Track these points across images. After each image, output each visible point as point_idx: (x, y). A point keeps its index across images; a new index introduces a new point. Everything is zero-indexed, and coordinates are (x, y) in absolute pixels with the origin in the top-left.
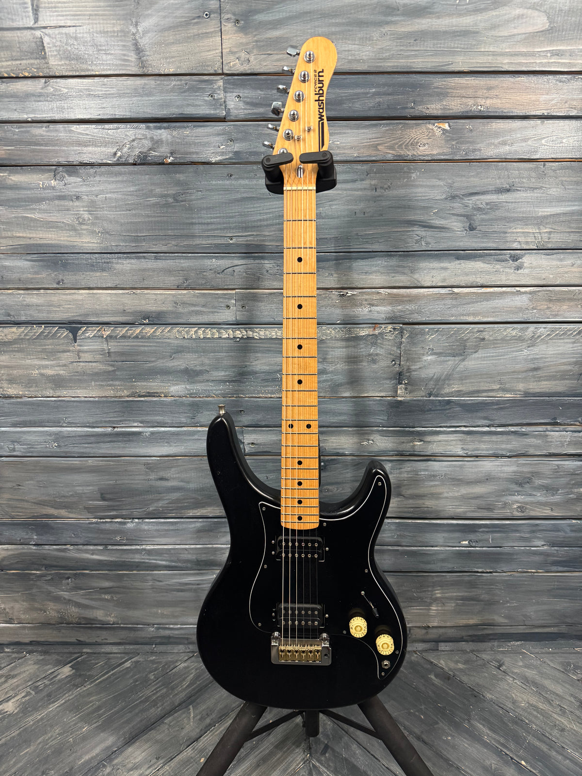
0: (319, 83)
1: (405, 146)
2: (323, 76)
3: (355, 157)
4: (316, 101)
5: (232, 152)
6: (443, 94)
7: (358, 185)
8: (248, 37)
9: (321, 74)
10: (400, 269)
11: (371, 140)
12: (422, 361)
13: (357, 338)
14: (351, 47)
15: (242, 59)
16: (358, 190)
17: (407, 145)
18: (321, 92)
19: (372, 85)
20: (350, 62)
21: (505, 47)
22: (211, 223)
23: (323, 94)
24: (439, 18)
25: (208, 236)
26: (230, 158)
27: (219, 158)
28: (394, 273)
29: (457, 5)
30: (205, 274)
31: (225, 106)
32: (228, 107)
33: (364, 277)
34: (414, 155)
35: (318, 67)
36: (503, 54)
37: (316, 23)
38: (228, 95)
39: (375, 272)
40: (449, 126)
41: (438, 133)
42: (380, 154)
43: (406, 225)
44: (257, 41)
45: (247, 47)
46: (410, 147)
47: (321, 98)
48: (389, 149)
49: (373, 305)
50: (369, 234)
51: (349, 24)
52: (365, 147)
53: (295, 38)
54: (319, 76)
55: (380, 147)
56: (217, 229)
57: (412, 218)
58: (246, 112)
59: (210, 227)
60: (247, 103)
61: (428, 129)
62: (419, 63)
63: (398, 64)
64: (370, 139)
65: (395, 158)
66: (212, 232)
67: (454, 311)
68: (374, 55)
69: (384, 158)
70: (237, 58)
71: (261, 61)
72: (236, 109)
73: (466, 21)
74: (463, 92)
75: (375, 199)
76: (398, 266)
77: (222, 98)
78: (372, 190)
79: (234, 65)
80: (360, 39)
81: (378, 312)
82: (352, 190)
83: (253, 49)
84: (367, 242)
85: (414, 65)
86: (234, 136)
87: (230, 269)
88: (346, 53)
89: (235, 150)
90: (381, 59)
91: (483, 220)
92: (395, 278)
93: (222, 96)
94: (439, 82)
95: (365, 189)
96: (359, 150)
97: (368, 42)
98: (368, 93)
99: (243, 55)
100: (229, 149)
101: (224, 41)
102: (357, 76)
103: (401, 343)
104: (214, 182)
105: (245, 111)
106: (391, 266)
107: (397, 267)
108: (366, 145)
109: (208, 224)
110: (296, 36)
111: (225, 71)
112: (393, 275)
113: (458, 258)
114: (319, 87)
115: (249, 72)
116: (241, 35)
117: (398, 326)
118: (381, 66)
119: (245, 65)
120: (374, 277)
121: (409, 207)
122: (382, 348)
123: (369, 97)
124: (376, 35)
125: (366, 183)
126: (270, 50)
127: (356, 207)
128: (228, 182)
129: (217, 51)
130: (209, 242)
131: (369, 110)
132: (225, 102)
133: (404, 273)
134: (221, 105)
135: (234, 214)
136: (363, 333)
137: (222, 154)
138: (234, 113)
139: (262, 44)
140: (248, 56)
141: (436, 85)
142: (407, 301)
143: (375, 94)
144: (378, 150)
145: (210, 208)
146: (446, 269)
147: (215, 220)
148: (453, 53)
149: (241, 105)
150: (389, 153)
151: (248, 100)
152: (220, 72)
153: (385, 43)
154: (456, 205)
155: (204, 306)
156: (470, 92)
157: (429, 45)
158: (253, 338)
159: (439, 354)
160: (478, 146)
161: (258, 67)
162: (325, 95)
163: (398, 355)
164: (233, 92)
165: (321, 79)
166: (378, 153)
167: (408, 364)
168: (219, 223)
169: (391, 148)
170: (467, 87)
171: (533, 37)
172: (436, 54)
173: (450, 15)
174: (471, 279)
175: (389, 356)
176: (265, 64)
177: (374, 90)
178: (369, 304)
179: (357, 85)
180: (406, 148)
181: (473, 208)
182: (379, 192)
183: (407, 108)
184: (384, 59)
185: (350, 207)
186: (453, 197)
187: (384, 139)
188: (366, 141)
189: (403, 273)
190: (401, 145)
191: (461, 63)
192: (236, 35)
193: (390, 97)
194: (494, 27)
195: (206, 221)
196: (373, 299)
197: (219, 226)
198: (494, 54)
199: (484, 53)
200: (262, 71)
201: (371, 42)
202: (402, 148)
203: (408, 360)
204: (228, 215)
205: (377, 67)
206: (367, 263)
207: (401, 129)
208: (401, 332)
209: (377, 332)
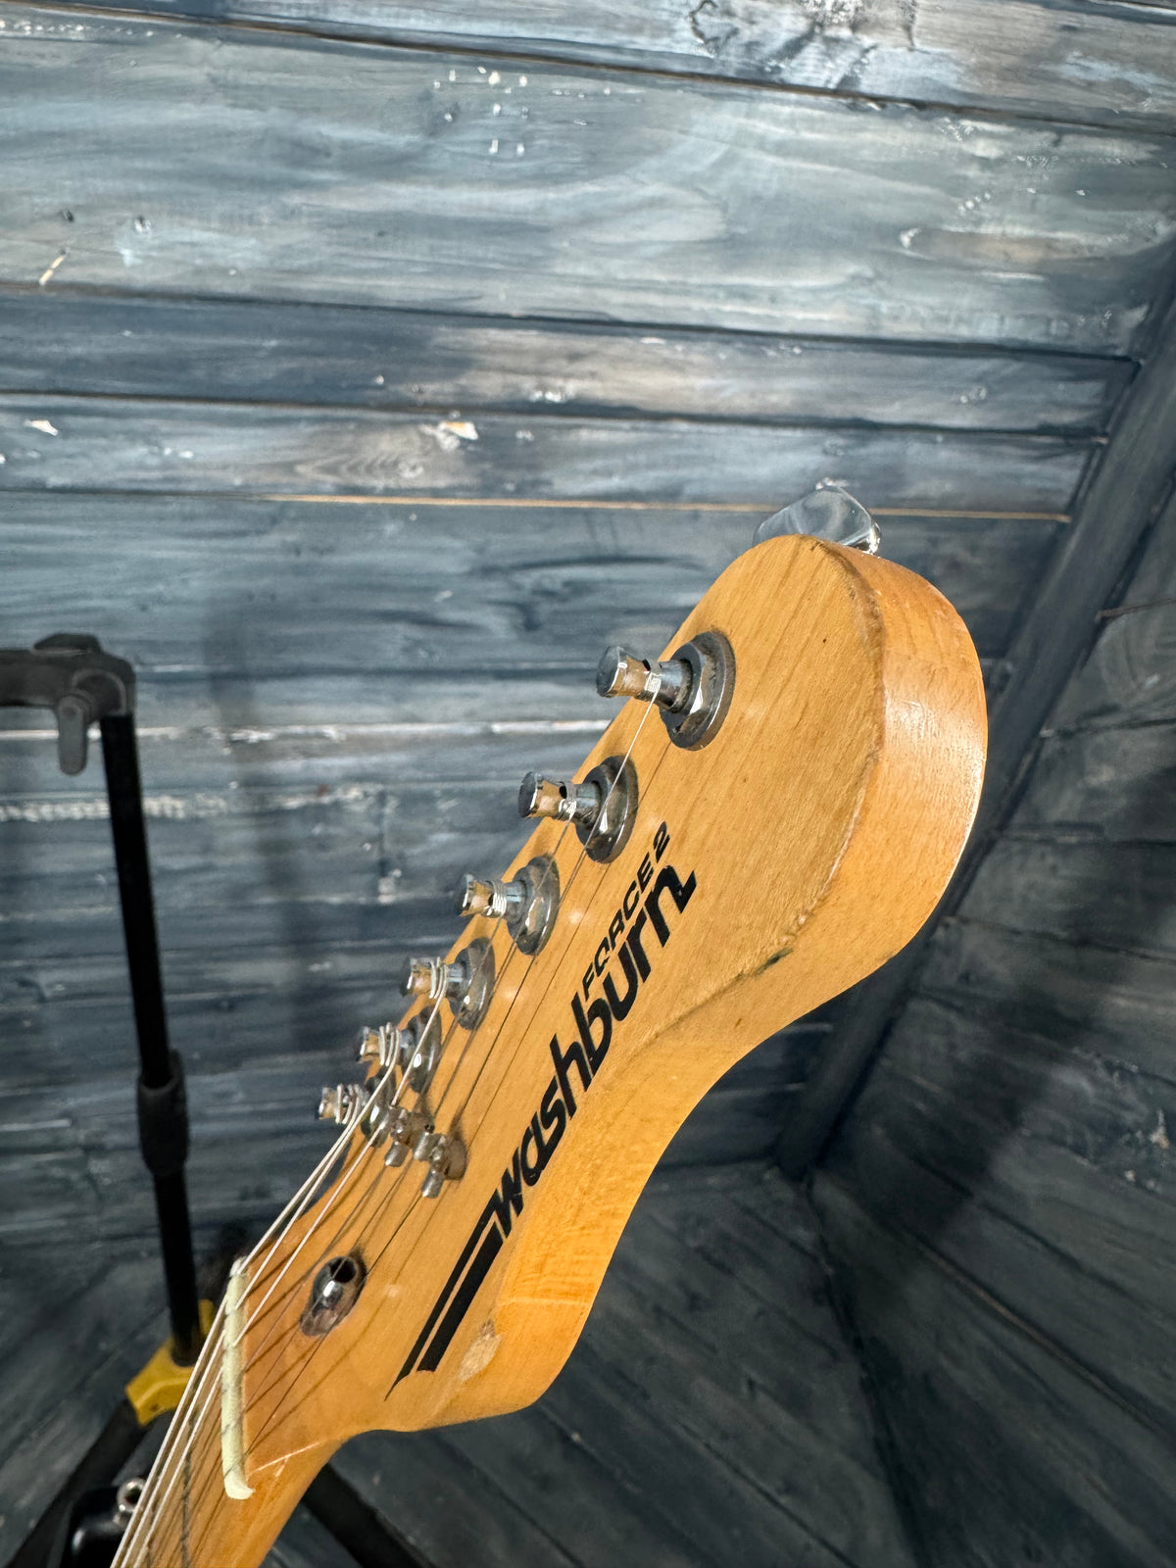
1: (367, 468)
3: (238, 487)
6: (459, 363)
7: (252, 542)
11: (277, 453)
12: (427, 843)
13: (281, 813)
14: (197, 235)
16: (253, 551)
17: (370, 467)
19: (268, 331)
20: (199, 271)
21: (617, 268)
24: (442, 184)
28: (356, 702)
29: (495, 158)
33: (286, 708)
34: (390, 489)
36: (611, 283)
37: (87, 166)
39: (312, 701)
40: (477, 430)
41: (449, 444)
42: (303, 480)
43: (379, 619)
46: (379, 471)
48: (325, 472)
49: (312, 756)
50: (290, 635)
51: (183, 176)
52: (260, 467)
53: (25, 199)
57: (392, 606)
61: (422, 435)
62: (394, 289)
63: (336, 288)
64: (272, 450)
65: (342, 490)
67: (494, 763)
68: (266, 259)
69: (314, 490)
73: (519, 200)
74: (508, 361)
75: (299, 571)
76: (366, 691)
78: (289, 552)
80: (223, 217)
81: (326, 768)
85: (379, 293)
88: (188, 250)
90: (289, 272)
91: (556, 613)
94: (447, 336)
95: (270, 550)
96: (244, 473)
97: (246, 228)
98: (255, 349)
102: (223, 308)
103: (381, 816)
106: (349, 691)
107: (361, 691)
108: (262, 464)
112: (355, 705)
113: (502, 675)
117: (373, 788)
120: (312, 709)
121: (382, 588)
122: (341, 826)
123: (264, 358)
124: (265, 213)
125: (273, 540)
127: (250, 584)
133: (380, 703)
136: (293, 803)
141: (440, 340)
143: (276, 353)
144: (297, 475)
146: (474, 696)
148: (483, 273)
150: (325, 480)
153: (298, 235)
154: (493, 585)
156: (528, 363)
157: (419, 249)
158: (24, 821)
159: (465, 831)
160: (546, 475)
163: (379, 834)
166: (297, 478)
167: (399, 847)
169: (331, 470)
170: (518, 351)
171: (681, 253)
172: (436, 271)
173: (473, 181)
174: (530, 711)
175: (357, 837)
177: (273, 343)
178: (304, 755)
179: (224, 329)
180: (369, 473)
181: (535, 592)
182: (309, 558)
183: (367, 387)
184: (298, 273)
185: (234, 584)
186: (487, 571)
187: (311, 451)
188: (262, 454)
190: (354, 466)
191: (502, 295)
193: (321, 362)
194: (588, 220)
196: (311, 747)
198: (588, 283)
199: (562, 279)
201: (255, 228)
202: (358, 473)
203: (398, 841)
205: (279, 289)
207: (353, 432)
208: (382, 798)
209: (326, 799)
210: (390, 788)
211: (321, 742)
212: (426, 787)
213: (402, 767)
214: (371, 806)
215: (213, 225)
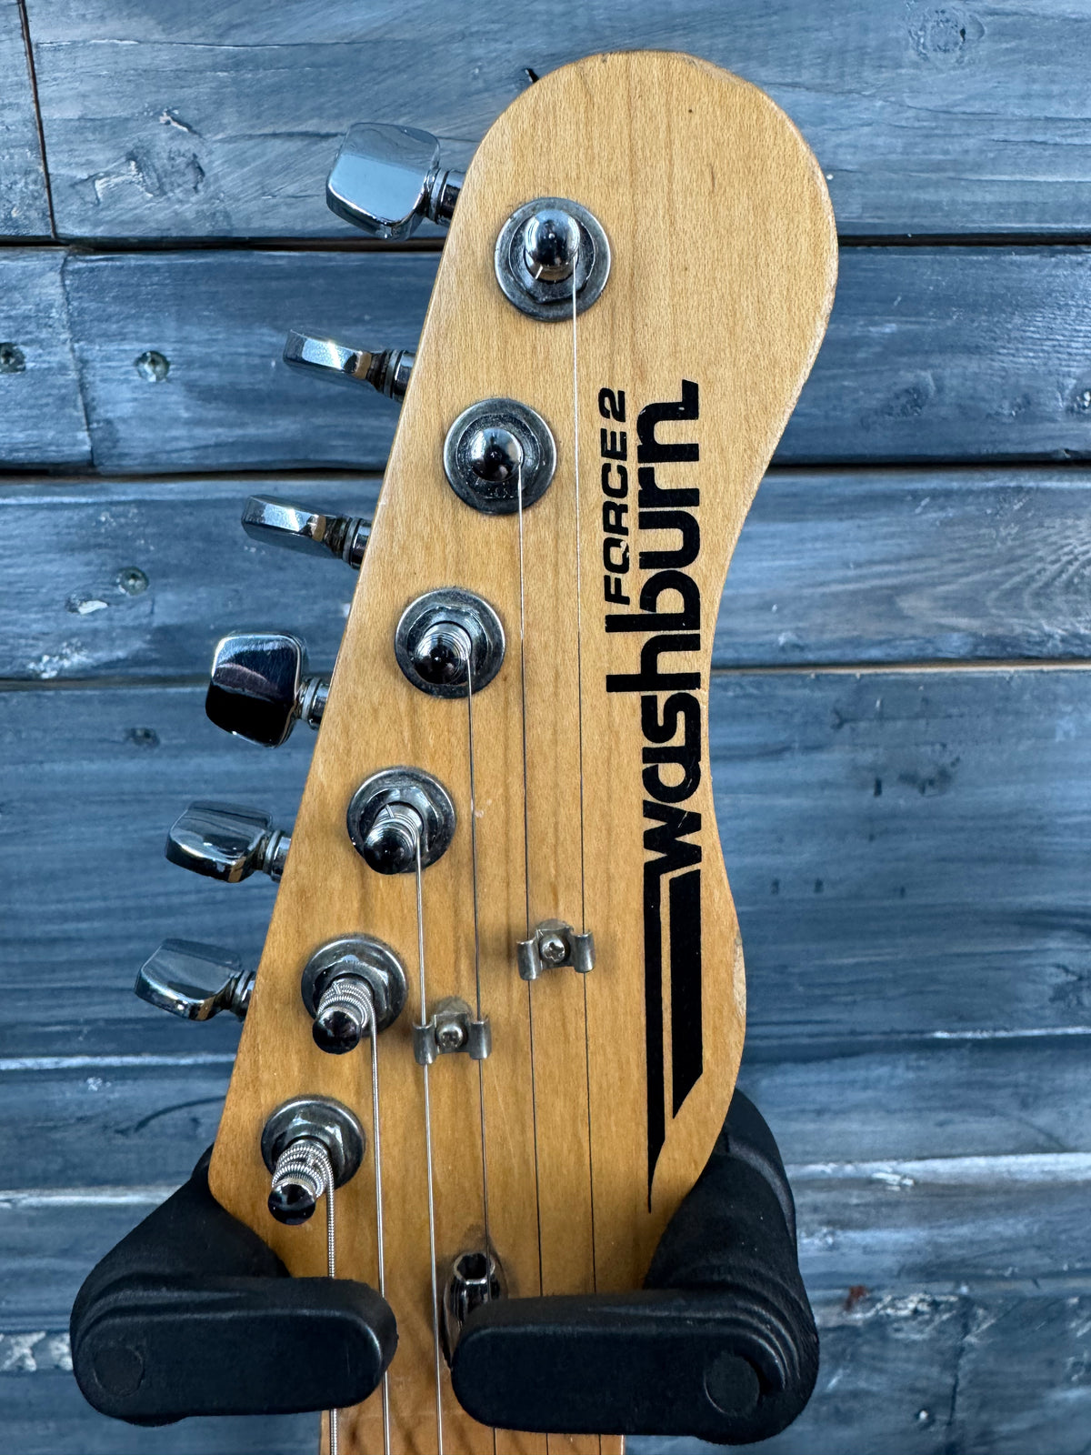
0: (646, 522)
1: (1037, 594)
2: (688, 453)
3: (783, 649)
4: (616, 683)
5: (138, 629)
7: (795, 769)
8: (184, 35)
9: (666, 432)
10: (975, 1095)
11: (864, 571)
12: (1042, 1406)
15: (161, 162)
16: (790, 789)
17: (1044, 593)
18: (670, 602)
22: (68, 940)
23: (691, 615)
25: (55, 993)
26: (136, 660)
27: (77, 659)
28: (946, 1109)
30: (57, 1136)
31: (89, 409)
32: (101, 412)
33: (811, 1127)
34: (1077, 636)
35: (641, 374)
38: (95, 351)
39: (858, 1107)
42: (909, 631)
43: (1015, 929)
44: (236, 64)
45: (181, 93)
46: (1059, 601)
47: (669, 663)
48: (955, 608)
49: (846, 1225)
50: (840, 969)
53: (457, 48)
54: (652, 451)
55: (907, 603)
56: (102, 962)
57: (1047, 900)
58: (206, 435)
59: (61, 954)
60: (205, 394)
63: (1031, 196)
64: (858, 565)
65: (982, 650)
66: (77, 974)
68: (899, 143)
69: (930, 651)
70: (131, 157)
71: (266, 171)
72: (148, 421)
75: (875, 827)
76: (969, 1085)
77: (63, 368)
78: (862, 786)
79: (114, 196)
80: (826, 56)
81: (867, 1250)
82: (761, 788)
83: (219, 104)
84: (826, 1000)
86: (148, 551)
87: (176, 1114)
89: (158, 621)
90: (938, 167)
92: (950, 1129)
93: (63, 354)
95: (825, 785)
96: (799, 617)
97: (868, 74)
99: (165, 141)
100: (128, 617)
101: (45, 59)
103: (960, 1352)
104: (60, 768)
105: (198, 432)
106: (935, 1084)
107: (959, 1085)
108: (835, 595)
109: (53, 941)
110: (463, 36)
111: (70, 229)
112: (942, 1116)
114: (648, 560)
115: (202, 230)
116: (142, 26)
117: (946, 1292)
118: (935, 207)
119: (178, 193)
120: (855, 1126)
121: (1033, 860)
122: (881, 1371)
123: (866, 362)
125: (833, 762)
126: (318, 111)
127: (778, 861)
128: (135, 766)
129: (10, 117)
130: (66, 1013)
131: (864, 425)
132: (82, 386)
133: (992, 1111)
134: (63, 401)
135: (176, 900)
137: (89, 639)
138: (138, 442)
139: (268, 77)
140: (189, 145)
142: (996, 1208)
144: (900, 616)
145: (52, 877)
147: (84, 925)
149: (176, 402)
150: (954, 629)
151: (213, 377)
152: (40, 230)
153: (968, 83)
155: (64, 1253)
161: (253, 206)
162: (707, 633)
163: (948, 1391)
164: (123, 337)
165: (668, 476)
166: (897, 627)
167: (984, 1417)
168: (108, 939)
169: (968, 603)
175: (909, 1397)
176: (291, 189)
177: (890, 328)
178: (829, 1223)
180: (1039, 607)
182: (898, 798)
185: (748, 860)
187: (932, 562)
188: (839, 573)
189: (986, 1107)
190: (1015, 591)
192: (113, 25)
195: (40, 930)
196: (846, 1206)
197: (107, 950)
200: (275, 225)
201: (886, 74)
202: (1018, 607)
203: (984, 1405)
204: (145, 902)
205: (916, 207)
206: (825, 1077)
207: (1017, 519)
208: (965, 1313)
209: (859, 1316)
210: (980, 1291)
211: (868, 1197)
212: (1048, 1288)
213: (1015, 1246)
214: (941, 1330)
215: (806, 76)
